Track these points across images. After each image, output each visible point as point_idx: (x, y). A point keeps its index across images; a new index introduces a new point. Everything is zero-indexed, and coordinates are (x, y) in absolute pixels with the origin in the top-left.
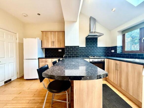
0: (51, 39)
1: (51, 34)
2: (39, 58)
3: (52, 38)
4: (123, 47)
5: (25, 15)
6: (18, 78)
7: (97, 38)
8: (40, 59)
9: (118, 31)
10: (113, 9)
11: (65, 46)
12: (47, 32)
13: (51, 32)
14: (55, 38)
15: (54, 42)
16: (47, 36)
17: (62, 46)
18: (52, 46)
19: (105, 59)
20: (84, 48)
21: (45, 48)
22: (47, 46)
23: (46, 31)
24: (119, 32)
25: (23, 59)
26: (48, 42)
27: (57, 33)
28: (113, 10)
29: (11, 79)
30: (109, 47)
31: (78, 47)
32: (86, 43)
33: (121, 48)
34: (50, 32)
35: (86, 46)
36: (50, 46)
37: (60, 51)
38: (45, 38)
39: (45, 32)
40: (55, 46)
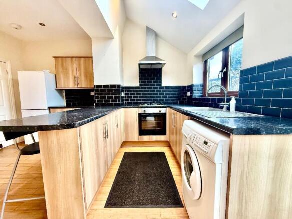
0: (73, 71)
1: (72, 62)
2: (49, 108)
3: (75, 70)
4: (204, 86)
5: (15, 26)
7: (160, 69)
8: (51, 109)
9: (195, 54)
10: (173, 14)
11: (94, 86)
13: (72, 58)
14: (80, 69)
15: (77, 77)
16: (64, 65)
18: (75, 84)
19: (168, 108)
20: (137, 88)
21: (65, 90)
22: (66, 84)
23: (62, 57)
24: (196, 56)
25: (21, 109)
26: (67, 77)
27: (82, 60)
28: (175, 15)
30: (184, 87)
31: (118, 86)
32: (140, 79)
33: (200, 88)
34: (70, 59)
35: (140, 85)
36: (71, 86)
37: (93, 93)
38: (60, 69)
39: (60, 59)
40: (81, 85)
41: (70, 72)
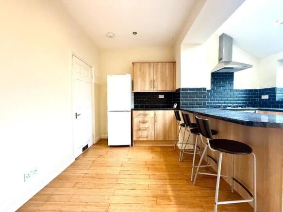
0: (150, 75)
1: (150, 67)
3: (152, 75)
6: (93, 144)
7: (232, 73)
8: (133, 111)
9: (278, 59)
12: (142, 64)
13: (150, 63)
14: (157, 74)
15: (154, 81)
16: (142, 69)
17: (169, 89)
18: (151, 88)
19: (257, 111)
22: (143, 88)
25: (107, 111)
26: (144, 81)
27: (160, 66)
29: (87, 145)
30: (256, 90)
31: (205, 89)
32: (212, 83)
34: (148, 64)
35: (212, 89)
36: (147, 89)
37: (161, 97)
38: (138, 73)
39: (139, 64)
40: (157, 88)
41: (147, 77)
